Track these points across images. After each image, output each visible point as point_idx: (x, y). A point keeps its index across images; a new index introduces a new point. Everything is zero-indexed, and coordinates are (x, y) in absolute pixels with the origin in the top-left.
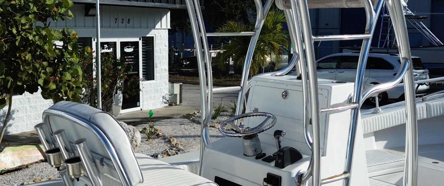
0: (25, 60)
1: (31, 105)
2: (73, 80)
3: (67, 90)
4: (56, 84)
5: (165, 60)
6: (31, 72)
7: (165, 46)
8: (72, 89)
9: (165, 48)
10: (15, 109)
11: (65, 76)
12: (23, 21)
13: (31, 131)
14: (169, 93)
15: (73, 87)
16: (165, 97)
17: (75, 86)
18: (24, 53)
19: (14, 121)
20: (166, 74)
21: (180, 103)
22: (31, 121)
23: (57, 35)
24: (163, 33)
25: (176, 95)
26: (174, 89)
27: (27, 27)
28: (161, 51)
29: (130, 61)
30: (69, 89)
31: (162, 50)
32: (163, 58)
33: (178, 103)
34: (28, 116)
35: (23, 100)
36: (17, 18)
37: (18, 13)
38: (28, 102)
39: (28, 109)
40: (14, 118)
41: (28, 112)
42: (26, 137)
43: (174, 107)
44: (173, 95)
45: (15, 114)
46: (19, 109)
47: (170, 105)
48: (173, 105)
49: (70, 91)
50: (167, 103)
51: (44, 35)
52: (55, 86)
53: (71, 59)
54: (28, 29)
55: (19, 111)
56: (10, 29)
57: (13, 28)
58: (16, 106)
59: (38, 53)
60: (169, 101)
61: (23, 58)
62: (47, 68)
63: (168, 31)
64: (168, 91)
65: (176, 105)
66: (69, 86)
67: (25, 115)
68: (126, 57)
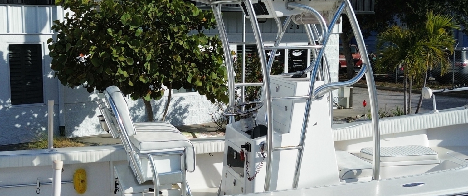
0: (176, 62)
1: (203, 101)
2: (219, 78)
3: (212, 88)
4: (203, 82)
5: (335, 64)
6: (181, 71)
7: (336, 50)
8: (216, 86)
9: (336, 52)
10: (189, 104)
11: (212, 75)
12: (176, 30)
13: (202, 124)
14: (338, 96)
15: (217, 85)
16: (334, 100)
17: (220, 84)
18: (175, 55)
19: (188, 114)
20: (336, 77)
21: (350, 107)
22: (203, 115)
23: (204, 41)
24: (333, 38)
25: (346, 98)
26: (343, 92)
27: (180, 34)
28: (331, 56)
29: (298, 65)
30: (214, 86)
31: (332, 54)
32: (333, 62)
33: (348, 106)
34: (200, 110)
35: (197, 96)
36: (171, 27)
37: (171, 24)
38: (201, 99)
39: (200, 105)
40: (189, 112)
41: (200, 107)
42: (196, 128)
43: (343, 111)
44: (342, 99)
45: (190, 108)
46: (193, 104)
47: (339, 108)
48: (341, 109)
49: (215, 88)
50: (336, 106)
51: (193, 41)
52: (202, 84)
53: (217, 62)
54: (180, 36)
55: (193, 105)
56: (165, 36)
57: (168, 35)
58: (191, 101)
59: (187, 56)
60: (338, 105)
61: (175, 60)
62: (194, 68)
63: (340, 36)
64: (337, 94)
65: (346, 109)
66: (214, 84)
67: (198, 110)
68: (294, 61)
